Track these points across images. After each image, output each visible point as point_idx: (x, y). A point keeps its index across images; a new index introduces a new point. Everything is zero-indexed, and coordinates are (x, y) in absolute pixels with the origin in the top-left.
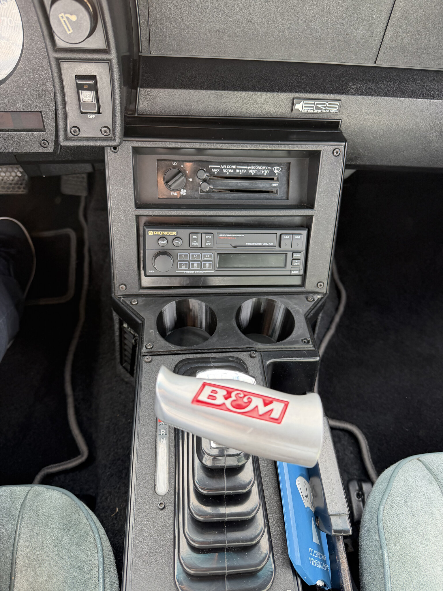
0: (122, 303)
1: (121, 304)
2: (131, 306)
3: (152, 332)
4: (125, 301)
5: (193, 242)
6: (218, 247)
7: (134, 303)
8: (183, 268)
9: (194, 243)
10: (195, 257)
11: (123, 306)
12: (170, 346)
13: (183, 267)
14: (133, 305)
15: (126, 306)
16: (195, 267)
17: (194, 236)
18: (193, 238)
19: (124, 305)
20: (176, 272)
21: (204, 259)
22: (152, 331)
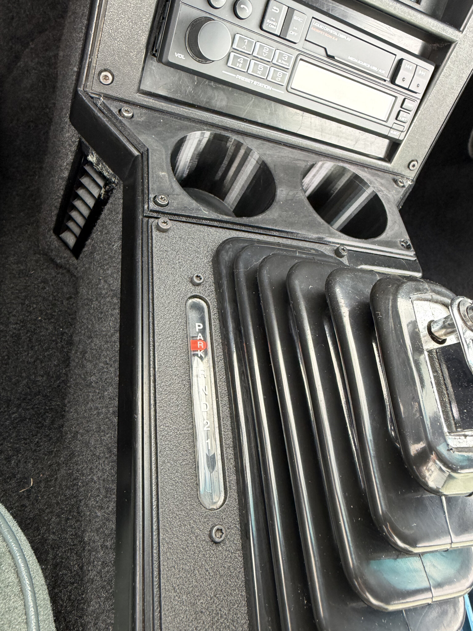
0: (100, 110)
1: (96, 111)
2: (120, 118)
3: (164, 176)
4: (109, 106)
5: (270, 20)
6: (304, 47)
7: (126, 114)
8: (238, 67)
9: (271, 22)
10: (264, 51)
11: (100, 115)
12: (200, 210)
13: (238, 65)
14: (124, 117)
15: (107, 117)
16: (259, 72)
17: (275, 8)
18: (273, 10)
19: (103, 113)
20: (223, 72)
21: (277, 61)
22: (163, 173)
